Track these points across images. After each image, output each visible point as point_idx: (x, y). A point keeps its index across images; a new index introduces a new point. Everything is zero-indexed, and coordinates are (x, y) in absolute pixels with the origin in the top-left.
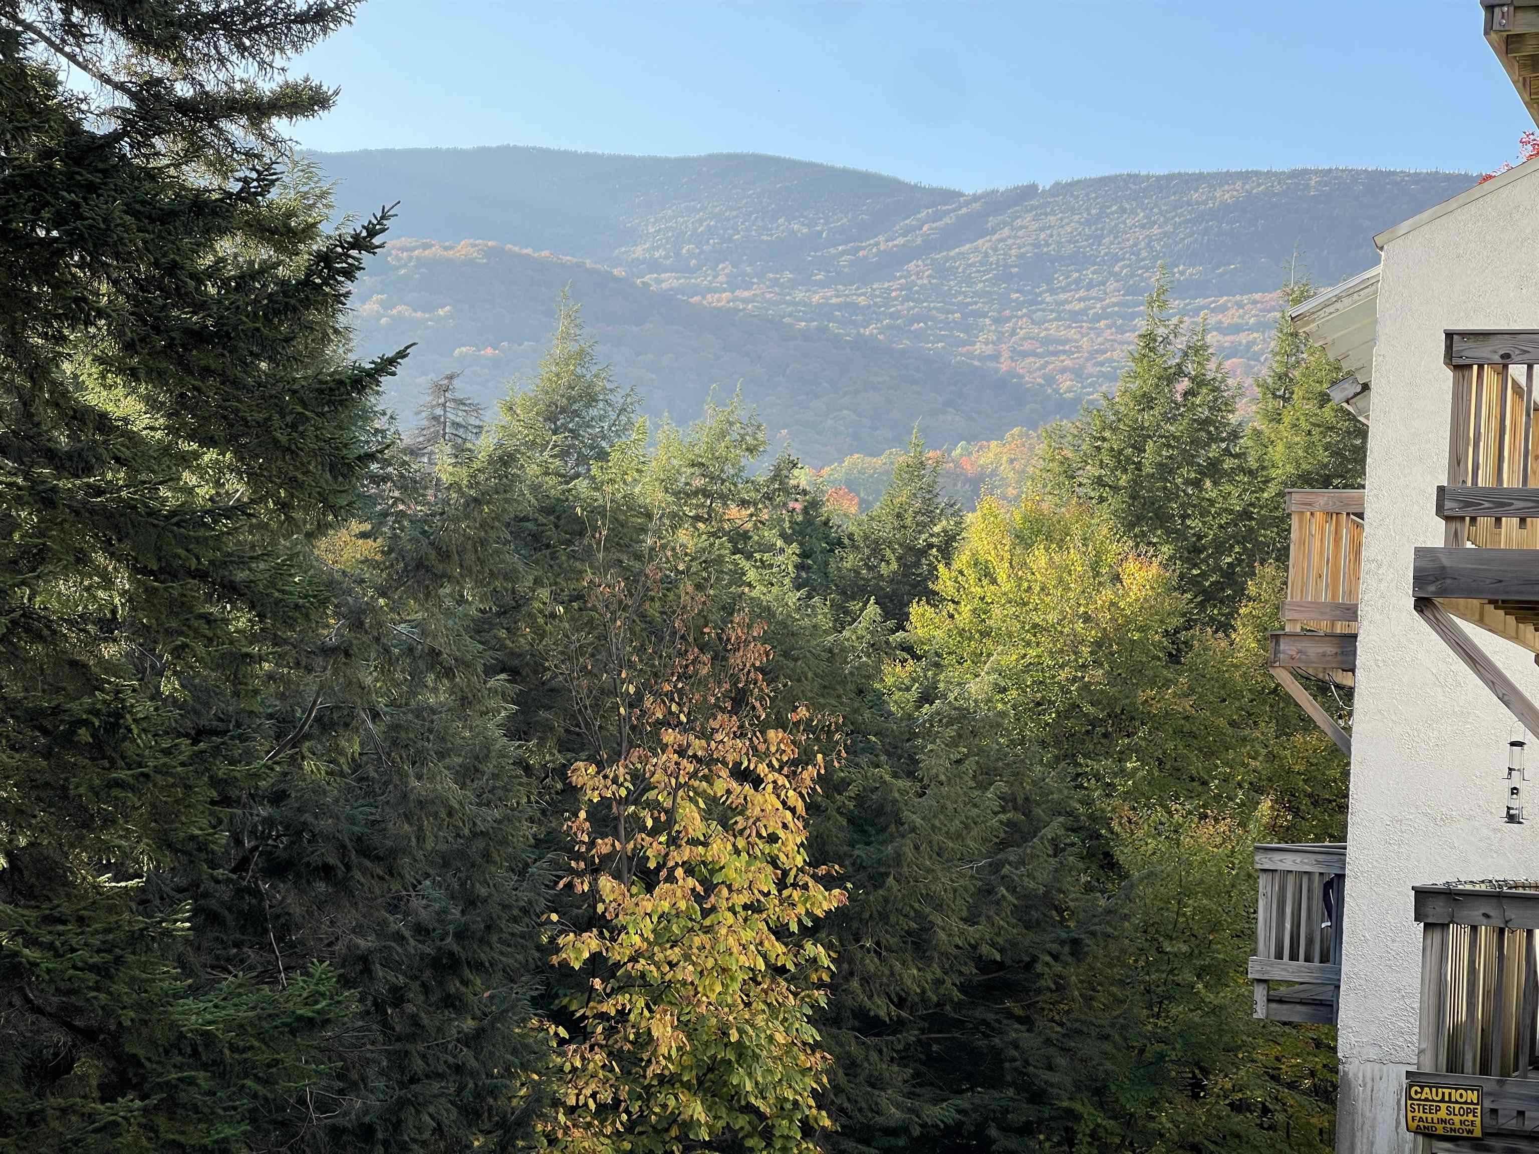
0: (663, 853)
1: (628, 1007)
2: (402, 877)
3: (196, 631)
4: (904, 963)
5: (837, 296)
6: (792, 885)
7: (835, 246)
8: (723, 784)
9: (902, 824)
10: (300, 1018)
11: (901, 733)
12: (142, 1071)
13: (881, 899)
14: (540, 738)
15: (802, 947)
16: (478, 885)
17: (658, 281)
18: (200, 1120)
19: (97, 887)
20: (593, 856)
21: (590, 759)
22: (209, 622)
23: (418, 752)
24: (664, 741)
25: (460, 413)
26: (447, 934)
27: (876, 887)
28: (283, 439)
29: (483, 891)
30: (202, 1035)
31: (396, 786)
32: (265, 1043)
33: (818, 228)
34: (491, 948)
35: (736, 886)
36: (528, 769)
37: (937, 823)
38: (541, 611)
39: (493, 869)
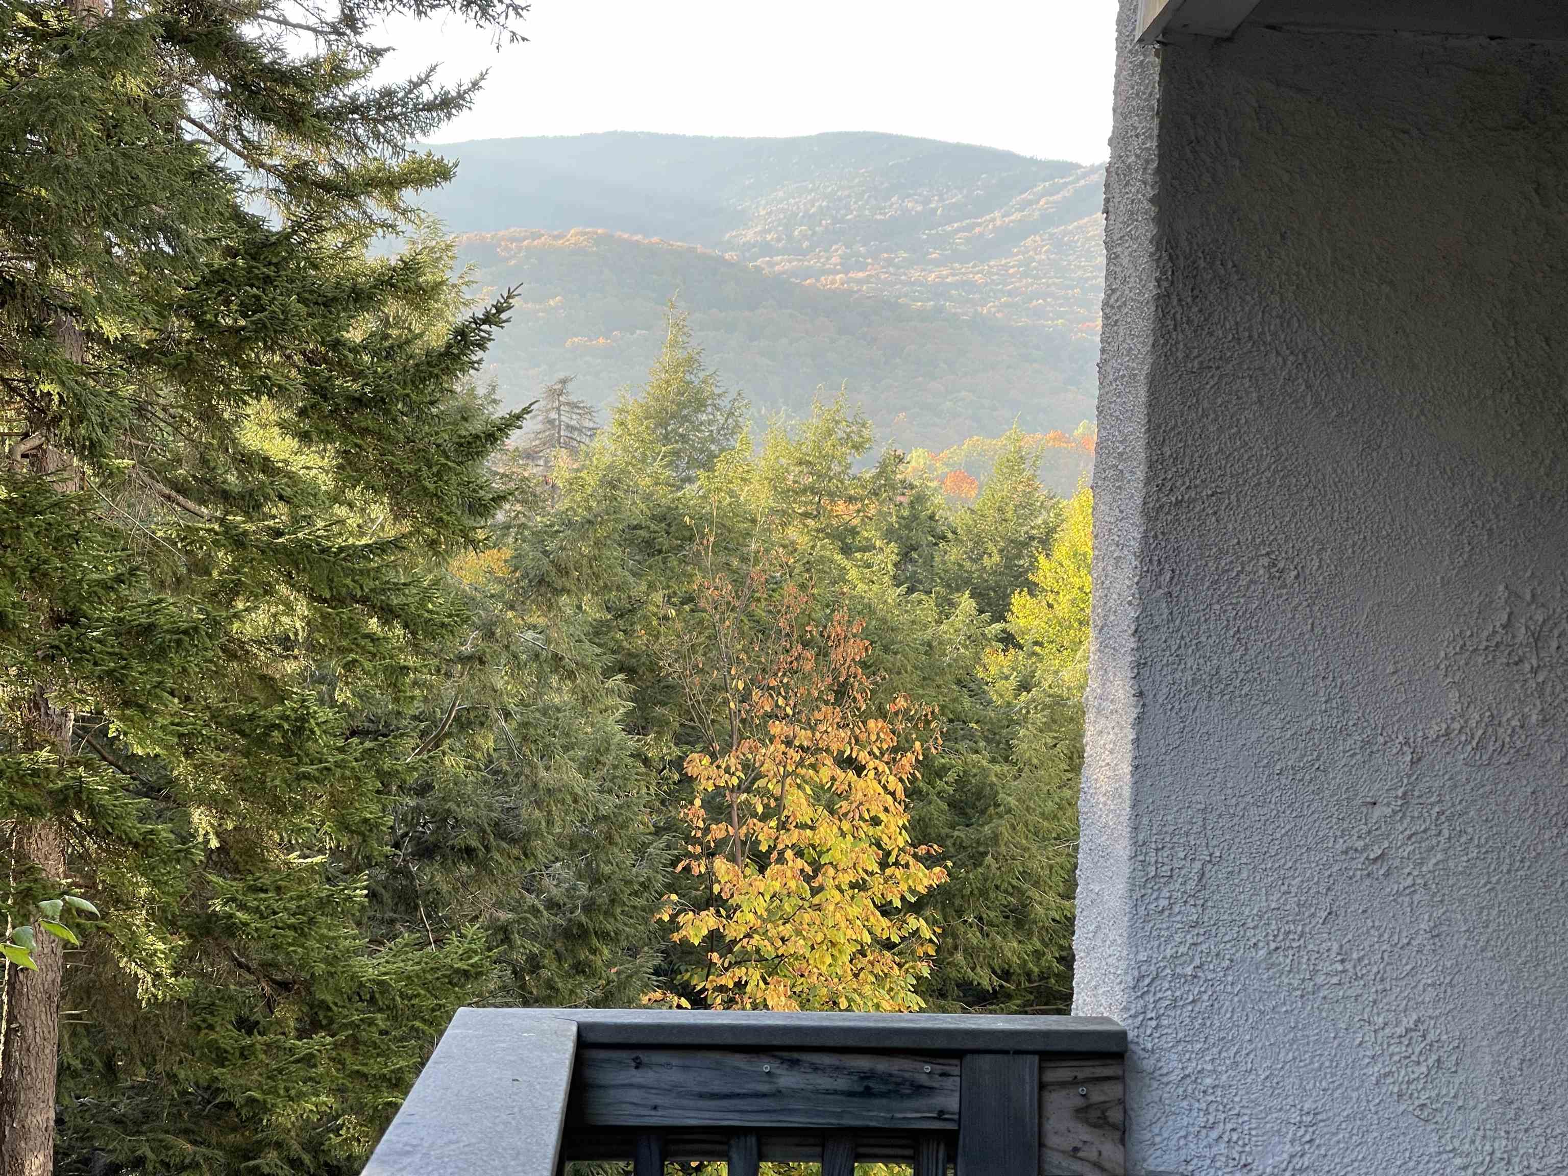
0: (773, 837)
1: (744, 979)
2: (535, 857)
3: (363, 648)
4: (1005, 937)
5: (953, 275)
6: (894, 864)
7: (949, 223)
8: (827, 771)
9: (999, 805)
10: (457, 971)
11: (999, 721)
12: (330, 1014)
13: (980, 877)
14: (656, 732)
15: (905, 922)
16: (602, 865)
17: (771, 265)
18: (378, 1055)
19: (287, 863)
20: (709, 841)
21: (705, 750)
22: (373, 640)
23: (547, 746)
24: (772, 733)
25: (574, 417)
26: (576, 907)
27: (975, 866)
28: (431, 487)
29: (607, 869)
30: (378, 984)
31: (527, 776)
32: (429, 992)
33: (932, 206)
34: (616, 919)
35: (841, 866)
36: (646, 761)
37: (1032, 805)
38: (655, 615)
39: (616, 850)
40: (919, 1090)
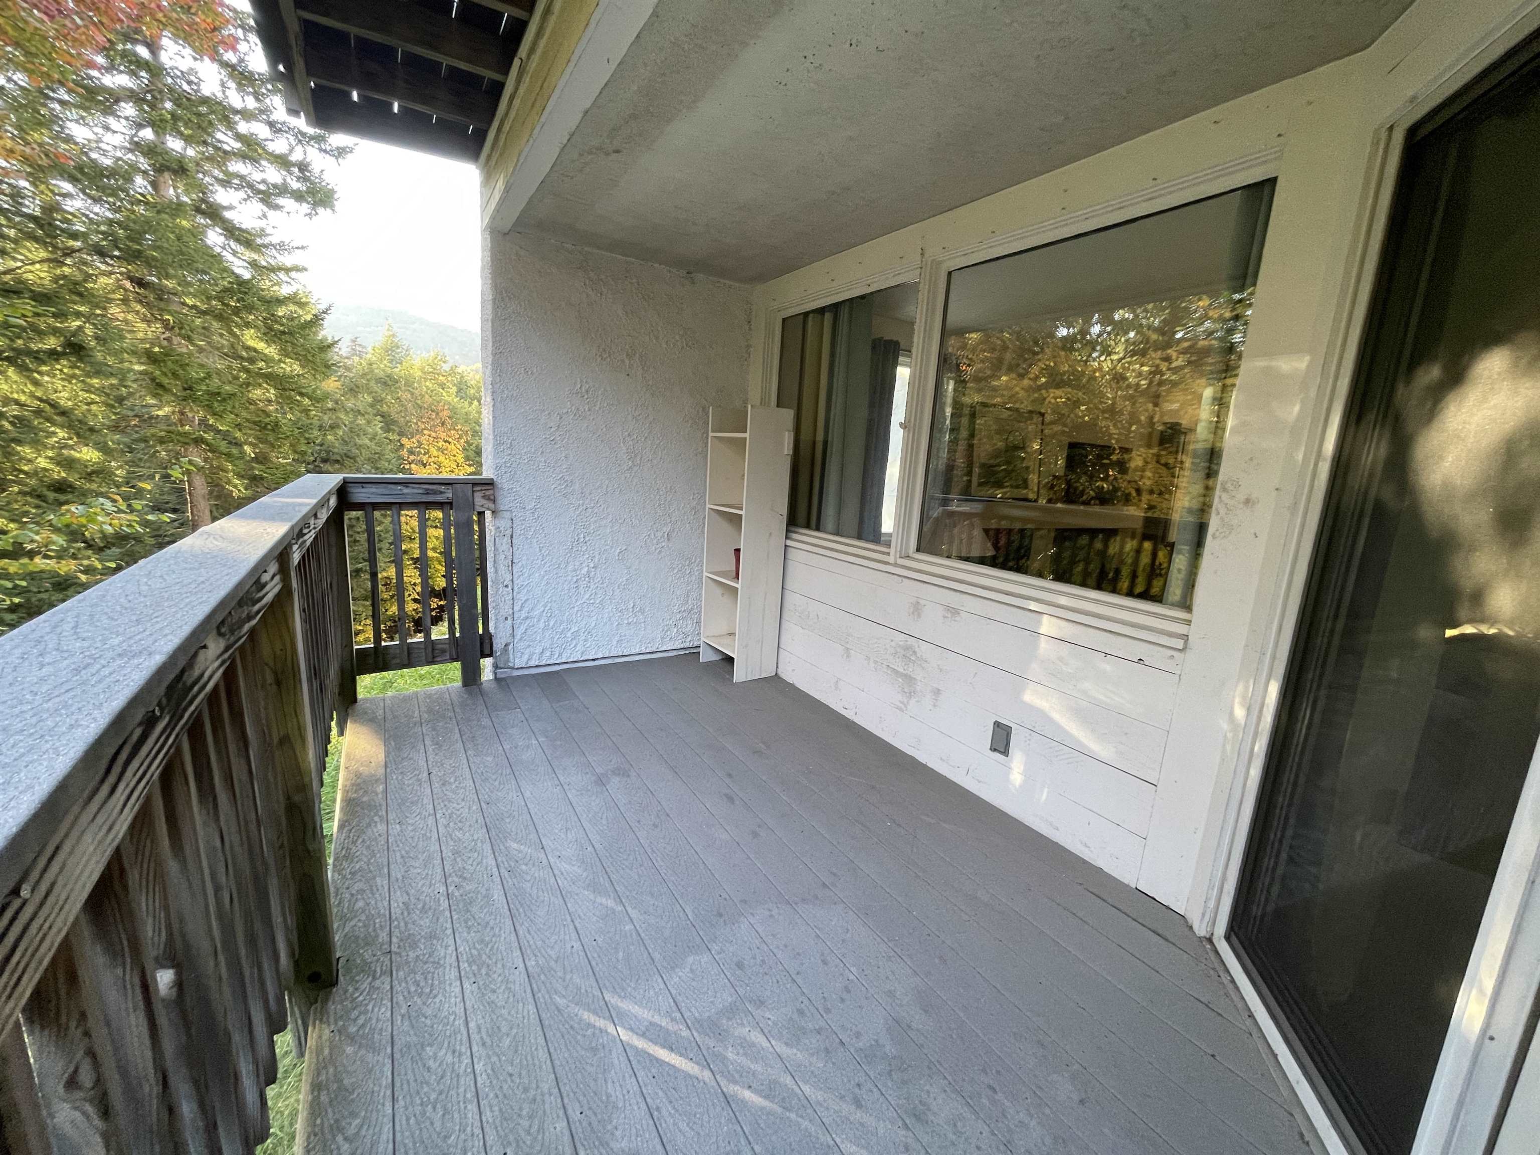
8: (441, 443)
14: (391, 432)
21: (406, 437)
23: (358, 434)
28: (311, 360)
31: (353, 442)
36: (389, 439)
38: (388, 402)
40: (441, 493)
